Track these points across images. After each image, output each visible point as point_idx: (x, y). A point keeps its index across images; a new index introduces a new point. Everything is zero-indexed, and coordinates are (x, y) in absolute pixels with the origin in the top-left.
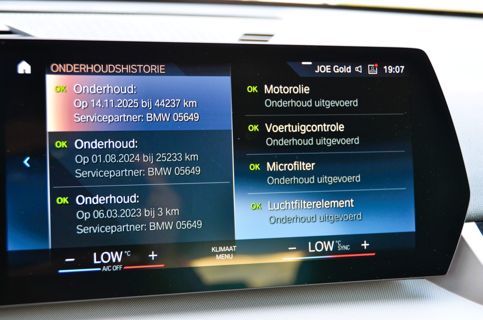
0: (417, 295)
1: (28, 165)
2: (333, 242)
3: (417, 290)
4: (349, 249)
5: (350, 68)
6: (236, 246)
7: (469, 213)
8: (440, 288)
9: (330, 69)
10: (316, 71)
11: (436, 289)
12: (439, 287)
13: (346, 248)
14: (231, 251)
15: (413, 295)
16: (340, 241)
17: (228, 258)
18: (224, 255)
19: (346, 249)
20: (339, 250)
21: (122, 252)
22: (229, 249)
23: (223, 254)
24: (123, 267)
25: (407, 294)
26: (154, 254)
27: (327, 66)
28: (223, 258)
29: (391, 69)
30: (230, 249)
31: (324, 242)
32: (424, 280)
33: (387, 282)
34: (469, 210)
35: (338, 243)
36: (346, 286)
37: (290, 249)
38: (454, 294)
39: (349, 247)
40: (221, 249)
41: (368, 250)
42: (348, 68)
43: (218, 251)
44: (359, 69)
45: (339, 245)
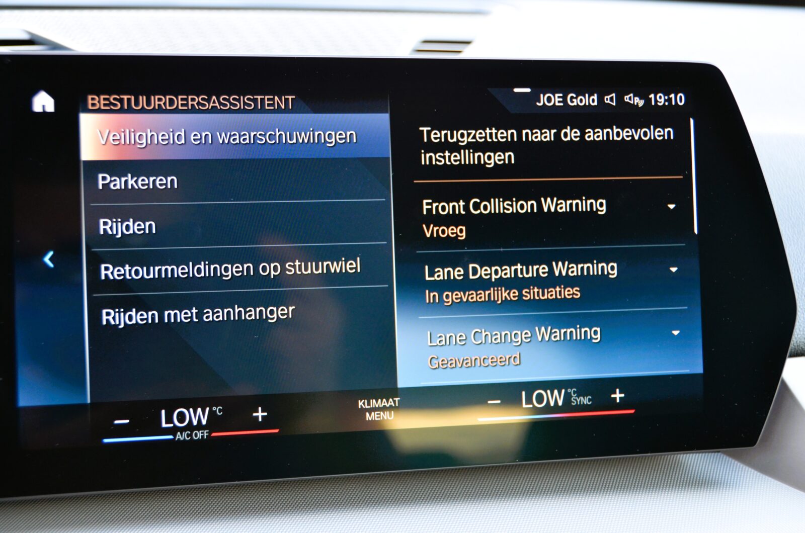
0: (707, 480)
1: (51, 265)
2: (563, 391)
3: (707, 472)
4: (591, 403)
5: (595, 97)
6: (399, 399)
7: (797, 342)
9: (561, 100)
10: (538, 104)
11: (739, 470)
12: (744, 467)
13: (586, 401)
14: (391, 406)
15: (699, 480)
16: (575, 390)
17: (387, 418)
18: (379, 412)
19: (585, 403)
20: (573, 404)
21: (208, 409)
22: (388, 403)
23: (377, 411)
24: (210, 433)
25: (690, 478)
26: (262, 412)
27: (557, 95)
28: (377, 417)
29: (661, 99)
31: (549, 392)
33: (657, 457)
34: (796, 336)
35: (571, 392)
37: (489, 402)
38: (770, 479)
39: (589, 400)
40: (374, 403)
41: (624, 404)
42: (592, 98)
43: (369, 407)
44: (611, 99)
45: (574, 396)
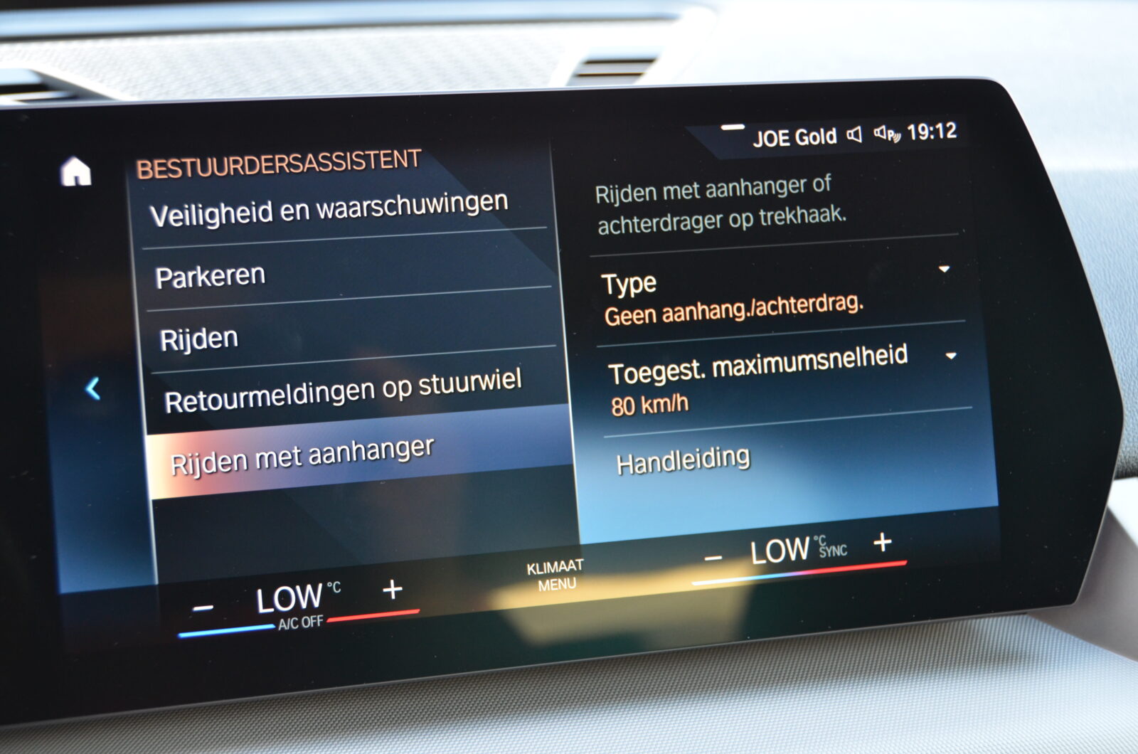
1: (97, 396)
2: (808, 539)
3: (1010, 642)
4: (846, 553)
5: (834, 132)
6: (582, 560)
7: (1125, 457)
8: (1062, 635)
9: (787, 138)
10: (755, 145)
11: (1053, 638)
12: (1061, 633)
13: (839, 551)
14: (572, 570)
16: (824, 536)
17: (565, 587)
18: (556, 580)
19: (839, 554)
20: (821, 556)
21: (320, 586)
22: (567, 566)
23: (554, 578)
24: (325, 618)
25: (985, 651)
26: (395, 586)
27: (781, 132)
28: (554, 587)
29: (925, 131)
30: (570, 567)
31: (788, 541)
32: (1025, 616)
33: (935, 625)
34: (1124, 449)
35: (818, 541)
36: (844, 640)
37: (707, 559)
39: (844, 550)
40: (548, 566)
41: (891, 553)
42: (829, 134)
43: (542, 573)
44: (856, 134)
45: (823, 545)
